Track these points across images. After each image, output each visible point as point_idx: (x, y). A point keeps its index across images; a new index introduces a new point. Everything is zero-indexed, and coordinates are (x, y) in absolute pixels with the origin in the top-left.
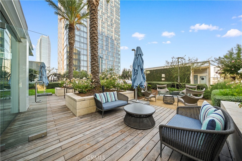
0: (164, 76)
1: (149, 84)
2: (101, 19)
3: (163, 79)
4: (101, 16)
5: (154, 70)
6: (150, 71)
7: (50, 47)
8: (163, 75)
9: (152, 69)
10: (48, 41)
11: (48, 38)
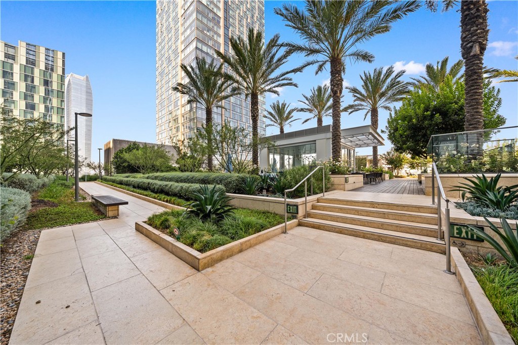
7: (92, 100)
10: (87, 86)
11: (85, 80)
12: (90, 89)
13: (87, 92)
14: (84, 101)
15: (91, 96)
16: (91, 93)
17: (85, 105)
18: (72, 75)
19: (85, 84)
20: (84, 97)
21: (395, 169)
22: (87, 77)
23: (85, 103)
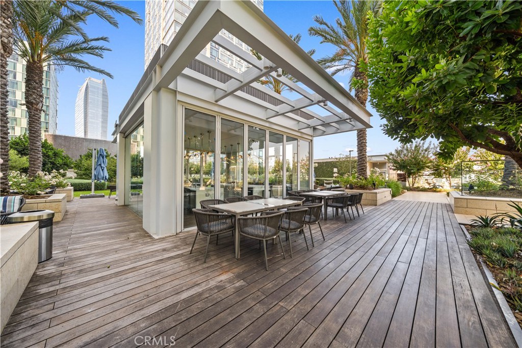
0: (337, 171)
1: (317, 180)
2: (230, 62)
3: (335, 175)
4: (230, 58)
5: (323, 163)
6: (318, 163)
8: (335, 170)
9: (321, 161)
10: (103, 89)
11: (102, 83)
12: (106, 92)
13: (103, 95)
14: (100, 103)
15: (107, 99)
16: (107, 96)
17: (101, 107)
18: (90, 78)
19: (101, 87)
20: (101, 99)
21: (409, 177)
22: (104, 80)
23: (101, 105)
